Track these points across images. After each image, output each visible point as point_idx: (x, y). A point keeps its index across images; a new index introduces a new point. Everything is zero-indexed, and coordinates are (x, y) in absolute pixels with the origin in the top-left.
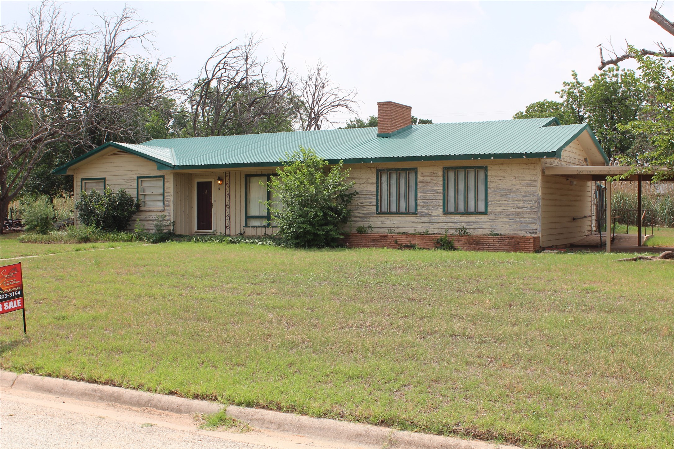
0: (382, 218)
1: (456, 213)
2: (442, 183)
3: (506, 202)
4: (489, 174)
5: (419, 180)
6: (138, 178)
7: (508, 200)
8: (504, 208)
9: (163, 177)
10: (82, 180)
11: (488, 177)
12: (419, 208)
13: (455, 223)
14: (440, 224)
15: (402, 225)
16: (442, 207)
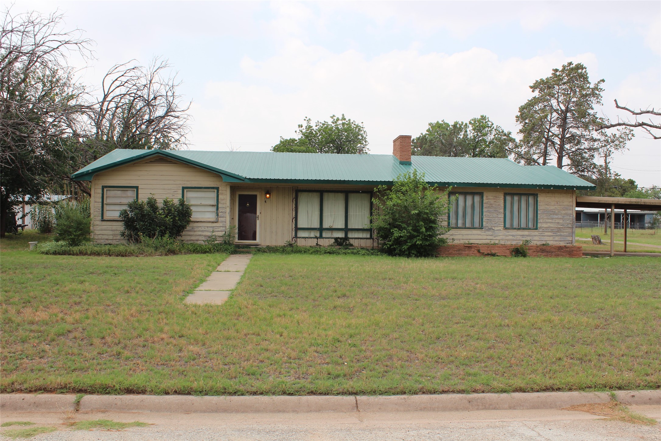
0: (452, 232)
1: (512, 228)
2: (503, 205)
3: (551, 221)
4: (539, 199)
5: (484, 202)
6: (183, 188)
7: (552, 219)
8: (549, 225)
9: (217, 189)
10: (103, 187)
11: (538, 202)
12: (484, 224)
13: (513, 236)
14: (501, 237)
15: (469, 237)
16: (503, 223)
